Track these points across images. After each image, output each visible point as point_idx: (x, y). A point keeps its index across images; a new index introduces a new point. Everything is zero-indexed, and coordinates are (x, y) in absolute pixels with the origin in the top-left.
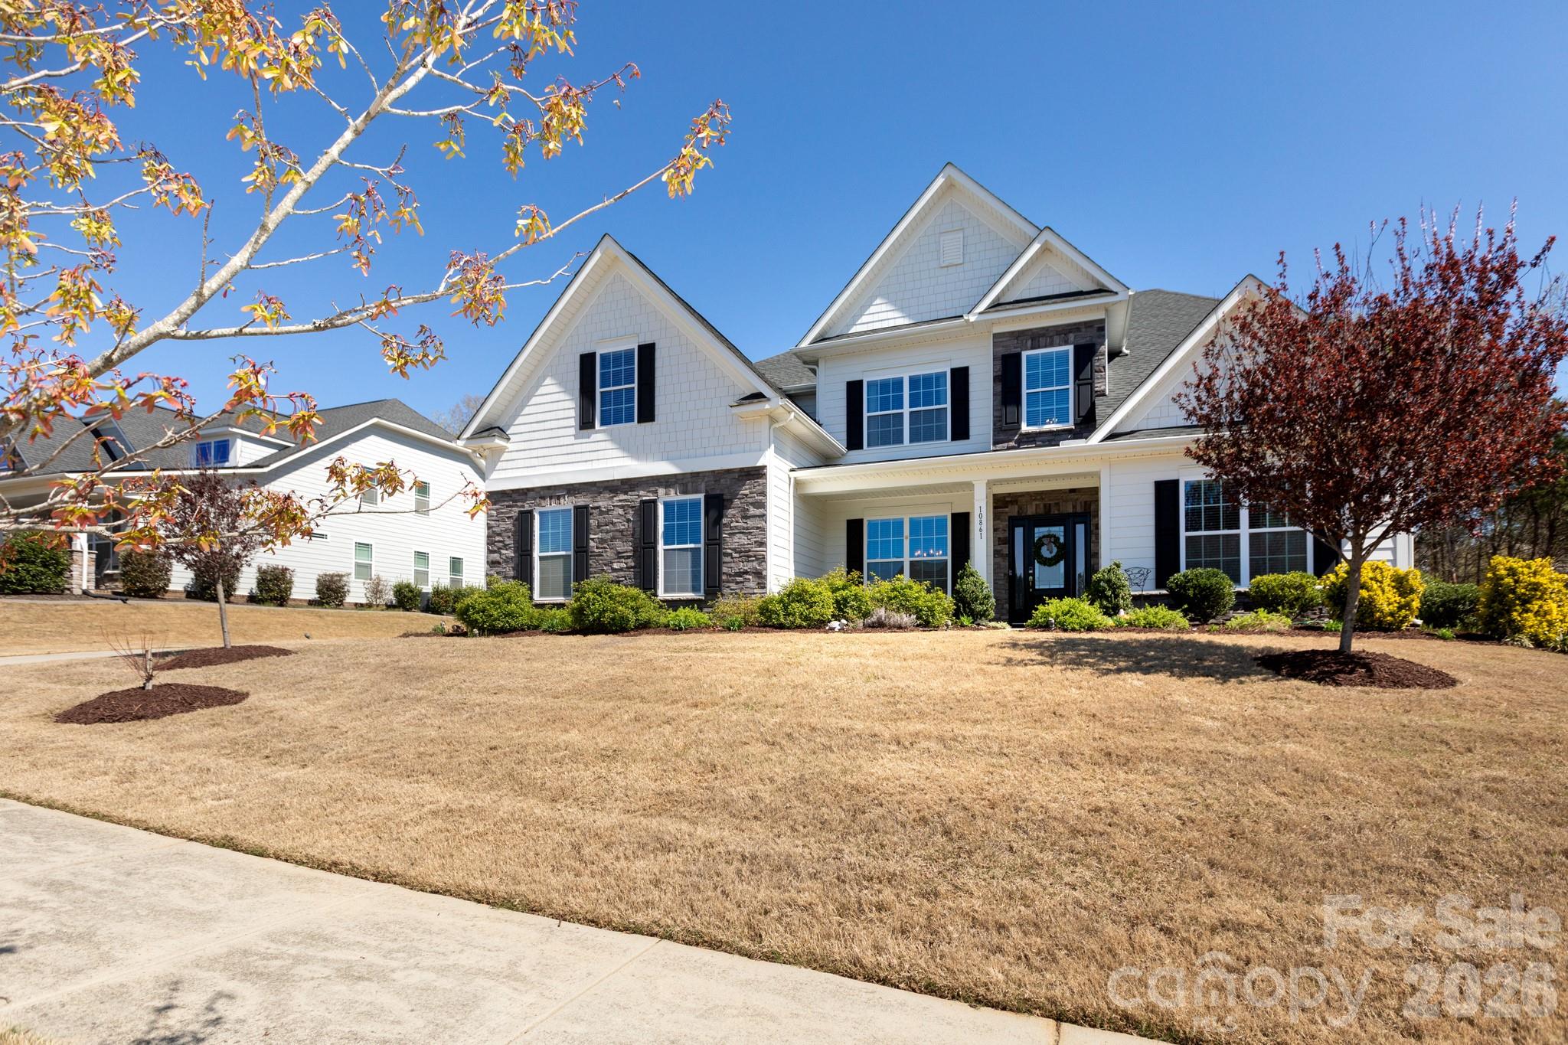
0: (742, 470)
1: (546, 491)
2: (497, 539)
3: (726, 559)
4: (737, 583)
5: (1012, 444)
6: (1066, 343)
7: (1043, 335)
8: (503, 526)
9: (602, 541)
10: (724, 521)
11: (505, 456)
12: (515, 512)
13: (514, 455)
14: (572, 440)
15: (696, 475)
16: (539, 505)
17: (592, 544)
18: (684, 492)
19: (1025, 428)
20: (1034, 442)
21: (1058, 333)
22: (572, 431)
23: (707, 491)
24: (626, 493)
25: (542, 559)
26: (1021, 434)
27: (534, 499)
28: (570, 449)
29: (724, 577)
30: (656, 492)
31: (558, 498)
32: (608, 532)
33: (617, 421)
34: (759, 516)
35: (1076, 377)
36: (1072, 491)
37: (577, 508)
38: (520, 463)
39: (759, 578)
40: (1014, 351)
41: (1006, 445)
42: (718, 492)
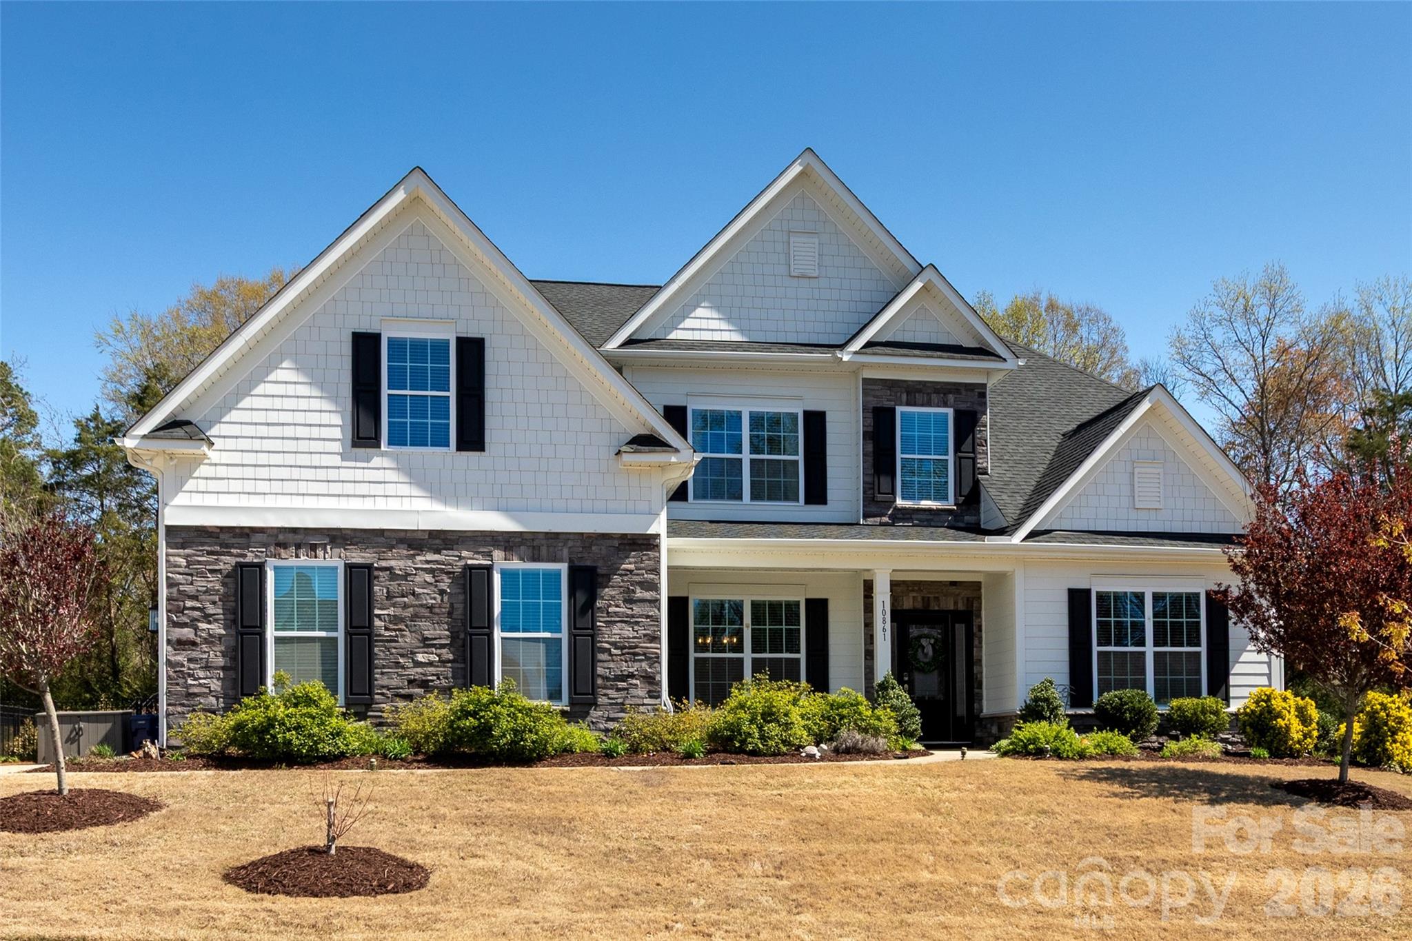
0: (623, 536)
1: (290, 536)
2: (189, 604)
3: (601, 656)
4: (618, 690)
5: (885, 519)
6: (946, 405)
7: (920, 391)
8: (201, 584)
9: (396, 619)
10: (599, 603)
11: (203, 470)
12: (227, 563)
13: (222, 471)
14: (336, 460)
15: (553, 537)
16: (277, 556)
17: (377, 623)
18: (535, 559)
19: (900, 502)
20: (910, 519)
21: (937, 391)
22: (337, 447)
23: (571, 561)
24: (438, 551)
25: (278, 640)
26: (896, 509)
27: (265, 545)
28: (333, 474)
29: (599, 681)
30: (489, 555)
31: (314, 548)
32: (405, 606)
33: (418, 441)
34: (650, 601)
35: (957, 449)
36: (953, 584)
37: (350, 568)
38: (235, 486)
39: (651, 683)
40: (887, 404)
41: (878, 519)
42: (588, 563)
